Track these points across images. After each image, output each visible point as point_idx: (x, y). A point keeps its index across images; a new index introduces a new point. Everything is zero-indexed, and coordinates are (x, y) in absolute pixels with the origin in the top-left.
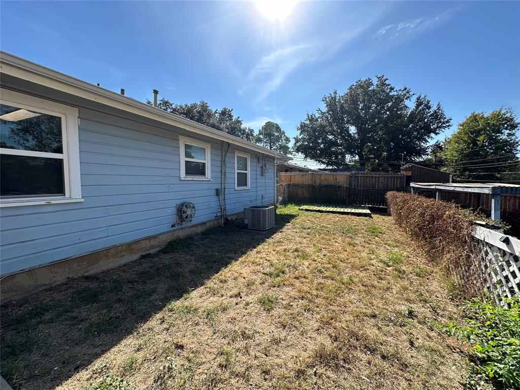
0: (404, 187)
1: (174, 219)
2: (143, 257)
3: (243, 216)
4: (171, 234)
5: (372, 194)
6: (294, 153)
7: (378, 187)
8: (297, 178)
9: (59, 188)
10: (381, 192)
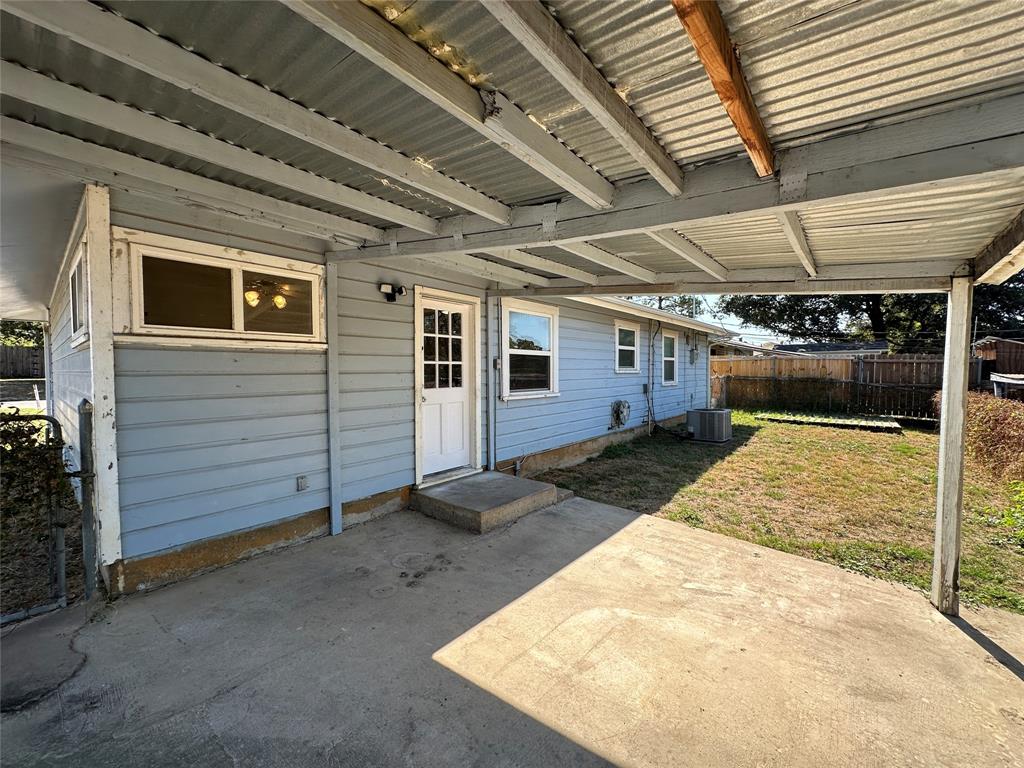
0: (979, 381)
1: (608, 420)
2: (590, 460)
3: (685, 421)
4: (605, 438)
5: (903, 396)
6: (720, 314)
7: (918, 381)
8: (742, 366)
9: (544, 384)
10: (923, 391)
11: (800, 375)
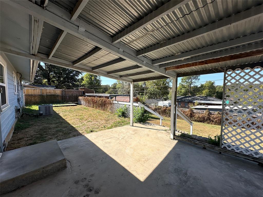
1: (15, 115)
11: (49, 94)
